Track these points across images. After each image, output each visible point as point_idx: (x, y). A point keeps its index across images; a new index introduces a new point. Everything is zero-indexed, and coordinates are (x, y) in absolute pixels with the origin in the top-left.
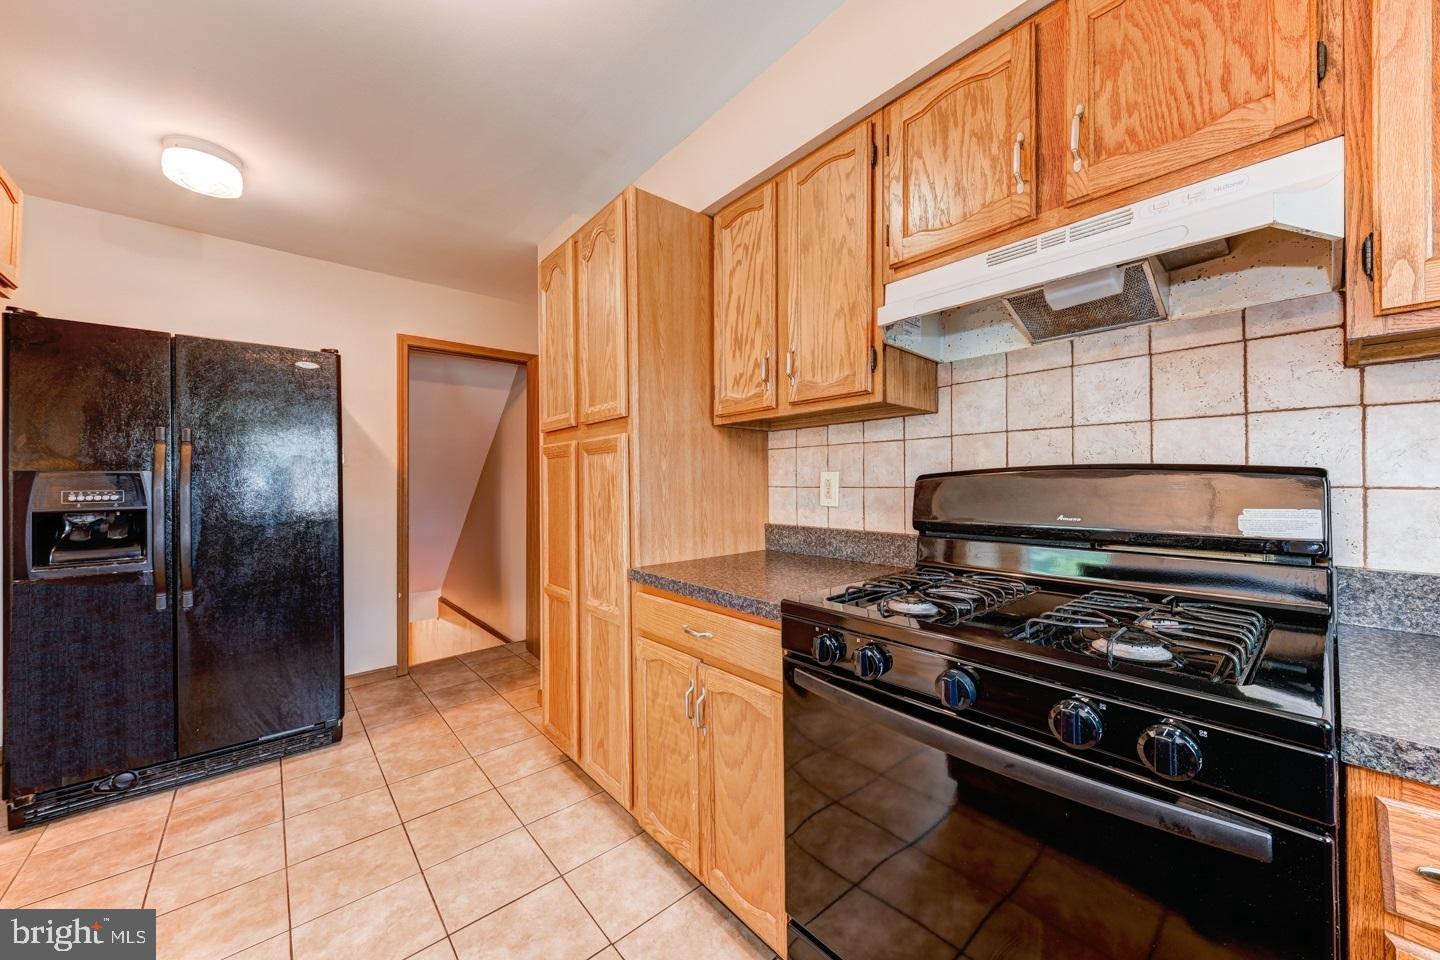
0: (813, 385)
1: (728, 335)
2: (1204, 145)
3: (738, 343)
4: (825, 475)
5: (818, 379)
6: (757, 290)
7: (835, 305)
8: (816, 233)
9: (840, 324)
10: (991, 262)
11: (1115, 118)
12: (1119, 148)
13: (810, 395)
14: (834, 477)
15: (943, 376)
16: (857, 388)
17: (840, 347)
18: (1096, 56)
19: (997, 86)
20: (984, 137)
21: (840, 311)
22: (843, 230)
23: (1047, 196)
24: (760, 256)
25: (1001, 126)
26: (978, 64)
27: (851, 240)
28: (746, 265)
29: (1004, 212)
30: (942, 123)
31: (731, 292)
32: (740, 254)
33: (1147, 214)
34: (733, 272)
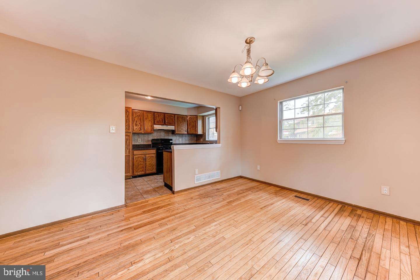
1: (134, 124)
3: (136, 125)
4: (139, 139)
6: (139, 120)
7: (149, 125)
8: (147, 118)
9: (150, 127)
10: (162, 126)
12: (168, 123)
14: (140, 139)
16: (149, 132)
17: (150, 129)
18: (167, 118)
19: (162, 116)
20: (161, 118)
21: (150, 126)
22: (150, 119)
23: (165, 124)
24: (140, 117)
25: (162, 118)
26: (161, 114)
27: (151, 120)
28: (137, 117)
29: (162, 124)
30: (159, 116)
31: (135, 119)
32: (136, 116)
33: (169, 127)
34: (135, 117)
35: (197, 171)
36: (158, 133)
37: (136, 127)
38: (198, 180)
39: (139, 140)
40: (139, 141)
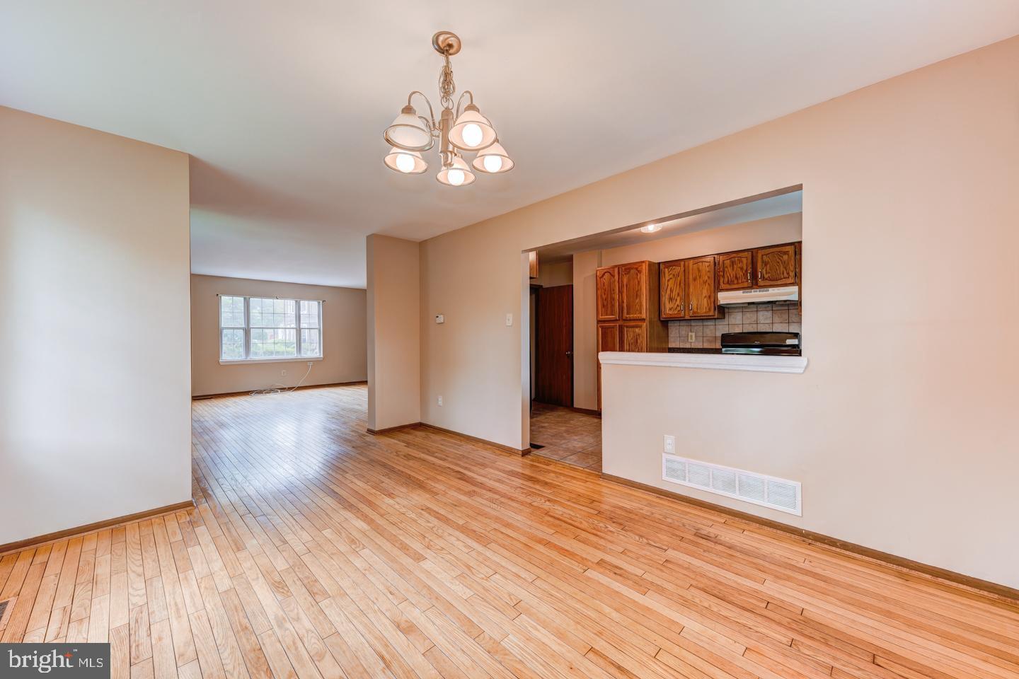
0: (697, 313)
1: (667, 296)
2: (779, 282)
3: (671, 299)
4: (690, 334)
5: (699, 311)
6: (678, 286)
7: (704, 295)
8: (698, 277)
9: (705, 300)
10: (743, 293)
11: (766, 273)
12: (766, 279)
13: (695, 315)
14: (693, 334)
15: (726, 310)
16: (711, 314)
17: (706, 305)
18: (763, 262)
19: (744, 260)
20: (742, 269)
21: (705, 297)
22: (706, 278)
23: (754, 284)
24: (679, 279)
25: (745, 268)
26: (741, 255)
27: (709, 281)
28: (674, 279)
29: (746, 285)
30: (733, 263)
31: (668, 285)
32: (671, 276)
33: (771, 290)
34: (668, 281)
35: (669, 442)
36: (748, 315)
37: (671, 305)
38: (672, 472)
39: (691, 336)
40: (690, 340)
